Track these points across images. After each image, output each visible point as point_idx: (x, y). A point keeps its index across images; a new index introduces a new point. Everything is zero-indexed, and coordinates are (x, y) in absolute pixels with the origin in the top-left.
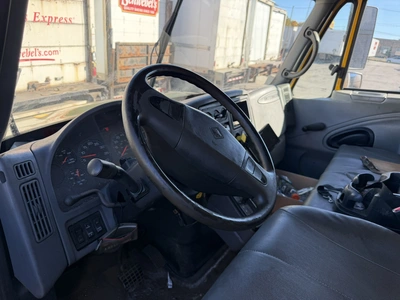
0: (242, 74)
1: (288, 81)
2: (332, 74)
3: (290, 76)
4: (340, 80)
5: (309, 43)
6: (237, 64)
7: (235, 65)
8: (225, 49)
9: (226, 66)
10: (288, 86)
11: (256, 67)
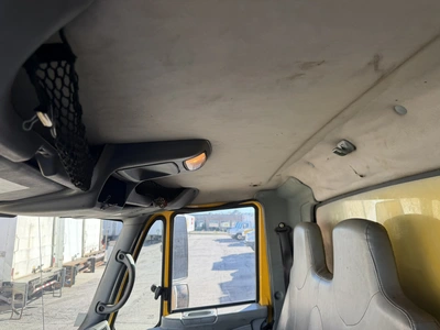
0: (55, 277)
1: (106, 317)
2: (156, 298)
3: (106, 311)
4: (166, 303)
5: (123, 268)
6: (46, 265)
7: (43, 268)
8: (28, 251)
9: (30, 271)
10: (106, 324)
11: (73, 264)
